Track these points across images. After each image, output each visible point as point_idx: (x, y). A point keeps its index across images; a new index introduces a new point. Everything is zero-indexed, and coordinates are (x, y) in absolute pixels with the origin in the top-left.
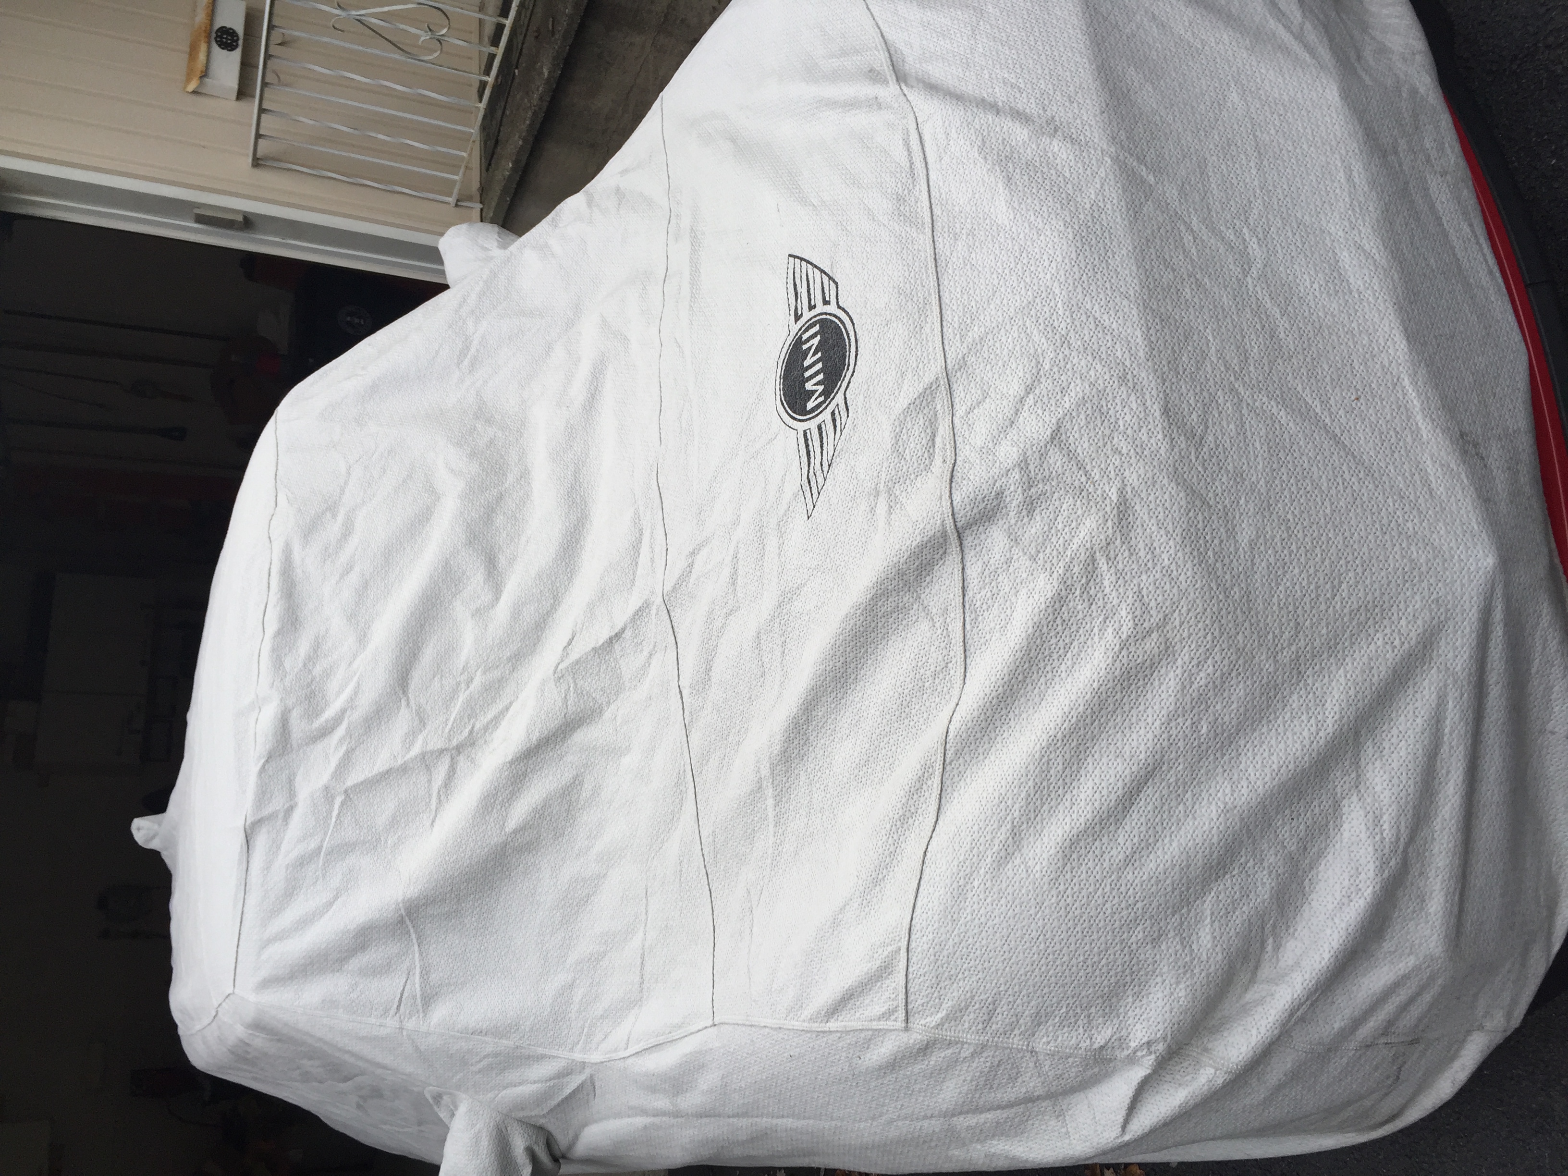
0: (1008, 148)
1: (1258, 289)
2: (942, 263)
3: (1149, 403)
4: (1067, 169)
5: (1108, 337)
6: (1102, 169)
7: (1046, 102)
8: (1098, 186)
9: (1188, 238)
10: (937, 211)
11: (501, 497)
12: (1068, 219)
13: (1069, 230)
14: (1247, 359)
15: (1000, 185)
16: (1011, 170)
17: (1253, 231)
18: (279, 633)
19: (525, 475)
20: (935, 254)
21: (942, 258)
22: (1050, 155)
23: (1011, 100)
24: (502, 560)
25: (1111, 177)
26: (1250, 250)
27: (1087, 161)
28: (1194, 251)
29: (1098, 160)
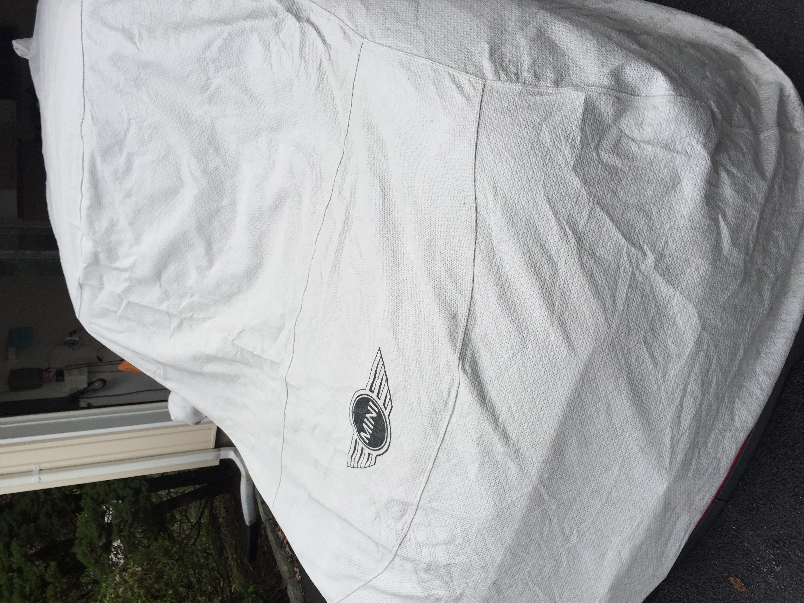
0: (490, 448)
1: (564, 553)
2: (437, 463)
3: (488, 579)
4: (511, 478)
5: (487, 552)
6: (526, 489)
7: (521, 438)
8: (519, 495)
9: (547, 527)
10: (447, 437)
11: (218, 210)
12: (497, 503)
13: (494, 508)
14: (540, 574)
15: (477, 463)
16: (486, 460)
17: (578, 532)
18: (90, 207)
19: (233, 203)
20: (436, 457)
21: (439, 461)
22: (507, 466)
23: (507, 422)
24: (215, 248)
25: (528, 495)
26: (571, 538)
27: (522, 481)
28: (546, 533)
29: (526, 484)
